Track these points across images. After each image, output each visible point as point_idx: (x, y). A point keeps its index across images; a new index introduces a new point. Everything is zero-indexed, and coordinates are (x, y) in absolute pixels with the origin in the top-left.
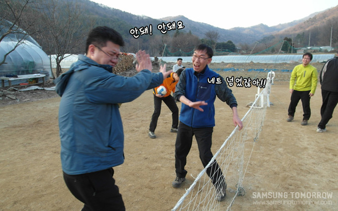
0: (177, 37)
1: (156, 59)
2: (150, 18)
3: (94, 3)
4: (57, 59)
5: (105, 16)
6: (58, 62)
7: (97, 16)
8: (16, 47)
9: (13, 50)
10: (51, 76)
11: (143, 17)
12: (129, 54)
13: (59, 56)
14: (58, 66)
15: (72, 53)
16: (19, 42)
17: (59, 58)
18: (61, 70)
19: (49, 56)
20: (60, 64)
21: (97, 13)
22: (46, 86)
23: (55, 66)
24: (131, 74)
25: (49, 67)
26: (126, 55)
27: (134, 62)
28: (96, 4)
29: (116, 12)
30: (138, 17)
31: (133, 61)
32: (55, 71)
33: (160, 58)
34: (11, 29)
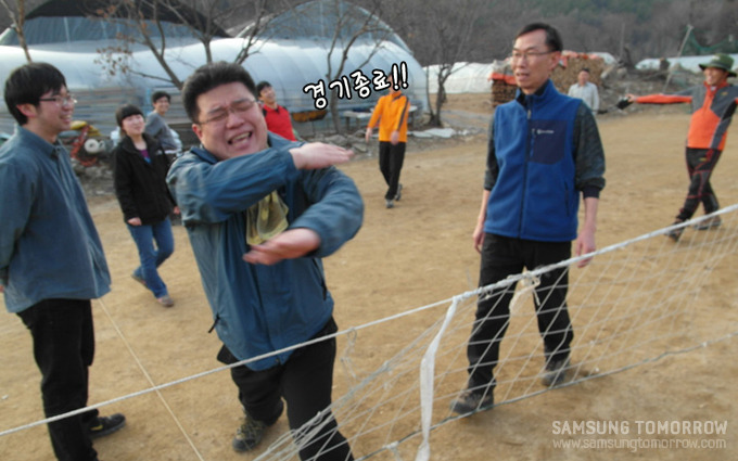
1: (665, 65)
4: (440, 76)
6: (442, 80)
8: (371, 55)
9: (367, 62)
10: (425, 109)
12: (593, 56)
13: (444, 68)
14: (441, 88)
15: (470, 60)
16: (377, 45)
17: (444, 73)
18: (445, 98)
19: (425, 69)
20: (446, 85)
22: (417, 129)
23: (434, 89)
25: (424, 92)
26: (585, 58)
27: (604, 75)
31: (601, 71)
32: (434, 100)
33: (673, 62)
34: (366, 24)
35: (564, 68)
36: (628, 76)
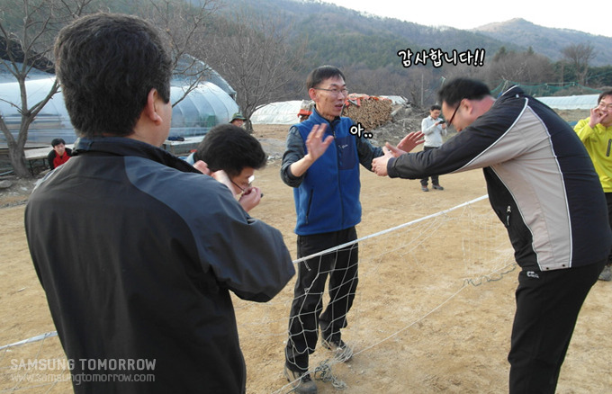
0: (500, 60)
2: (453, 29)
3: (353, 11)
5: (371, 33)
7: (356, 34)
8: (186, 93)
11: (440, 27)
12: (383, 97)
13: (248, 106)
21: (357, 28)
24: (381, 134)
26: (376, 100)
27: (393, 113)
28: (356, 13)
29: (391, 24)
30: (431, 29)
31: (391, 110)
35: (358, 107)
36: (413, 114)
